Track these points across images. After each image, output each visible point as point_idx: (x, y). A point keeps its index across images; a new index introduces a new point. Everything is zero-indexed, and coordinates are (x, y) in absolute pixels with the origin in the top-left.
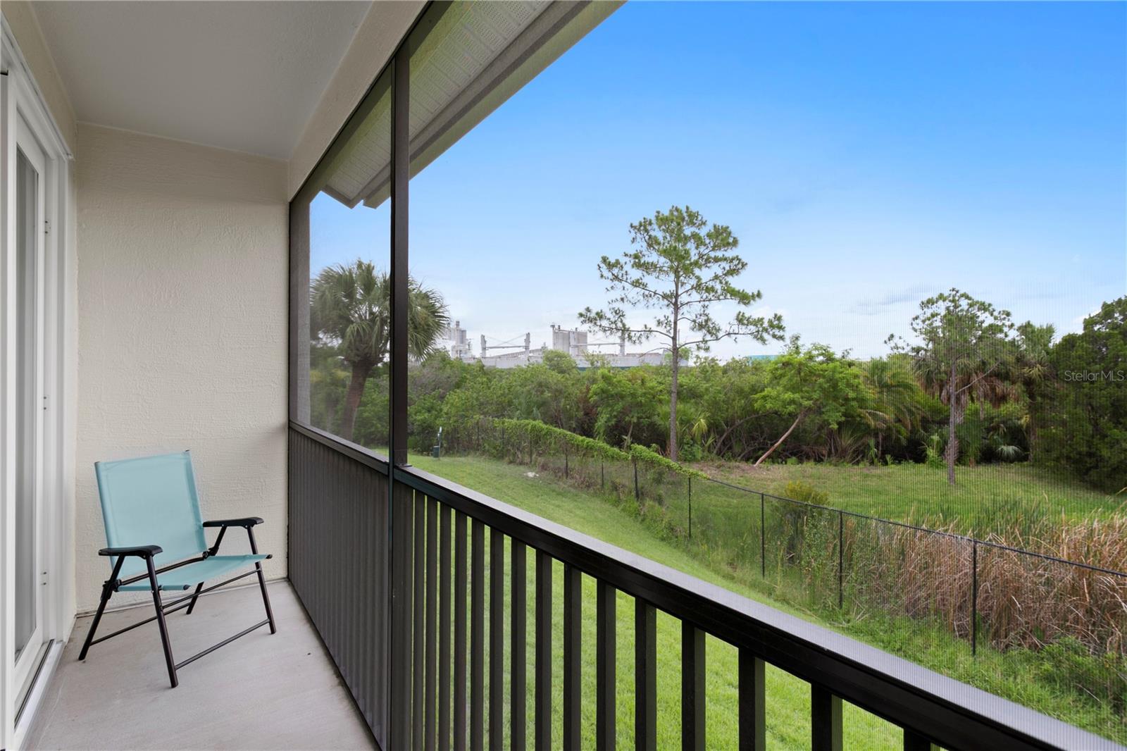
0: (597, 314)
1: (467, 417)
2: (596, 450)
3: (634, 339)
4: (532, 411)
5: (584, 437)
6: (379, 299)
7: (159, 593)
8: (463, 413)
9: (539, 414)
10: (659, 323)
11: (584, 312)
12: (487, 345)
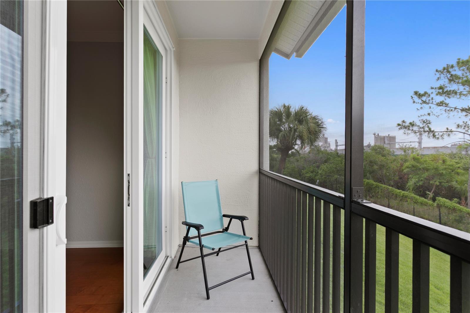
0: (410, 123)
1: (330, 176)
2: (409, 198)
3: (437, 136)
4: (366, 175)
5: (401, 191)
6: (293, 121)
7: (202, 248)
8: (329, 174)
9: (371, 177)
10: (458, 126)
11: (401, 123)
12: (338, 144)
